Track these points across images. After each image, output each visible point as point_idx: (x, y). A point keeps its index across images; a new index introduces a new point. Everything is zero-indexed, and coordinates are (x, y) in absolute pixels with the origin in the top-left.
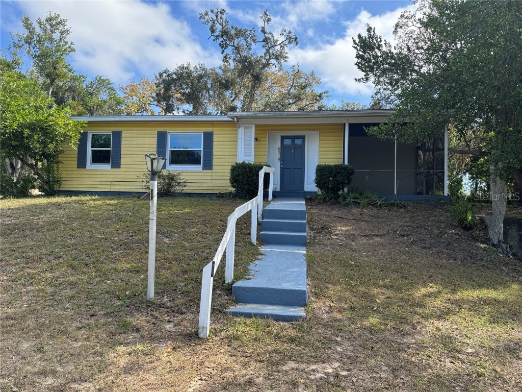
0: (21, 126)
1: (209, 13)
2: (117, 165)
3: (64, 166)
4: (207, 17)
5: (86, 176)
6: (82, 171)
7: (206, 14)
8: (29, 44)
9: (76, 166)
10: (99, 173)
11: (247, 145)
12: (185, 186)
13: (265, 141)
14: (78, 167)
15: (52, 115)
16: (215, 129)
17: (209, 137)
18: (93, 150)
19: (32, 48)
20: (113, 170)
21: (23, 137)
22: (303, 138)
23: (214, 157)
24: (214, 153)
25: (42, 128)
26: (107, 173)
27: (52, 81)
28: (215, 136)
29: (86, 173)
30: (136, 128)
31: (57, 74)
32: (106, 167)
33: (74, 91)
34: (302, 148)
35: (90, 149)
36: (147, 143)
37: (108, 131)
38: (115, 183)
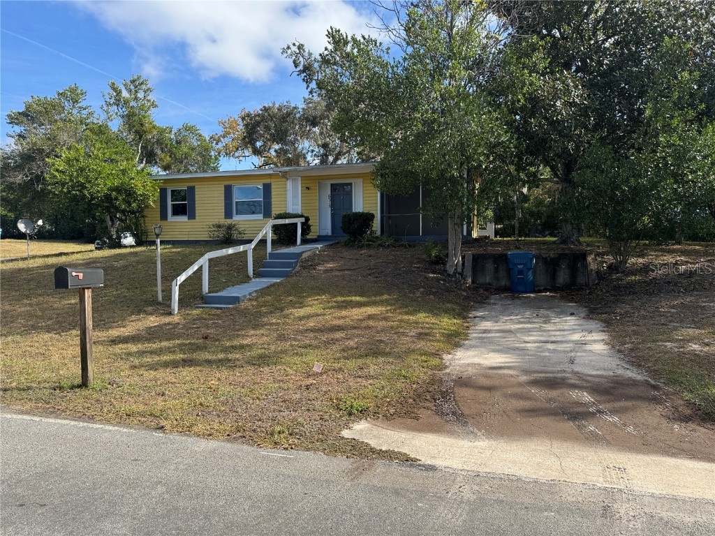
0: (111, 189)
1: (292, 46)
2: (192, 216)
3: (150, 219)
4: (289, 51)
5: (168, 227)
6: (163, 223)
7: (288, 48)
8: (117, 106)
9: (159, 219)
10: (178, 224)
11: (295, 196)
12: (244, 234)
13: (316, 189)
14: (161, 220)
15: (133, 179)
16: (272, 180)
17: (267, 188)
18: (173, 205)
19: (120, 109)
20: (190, 221)
21: (111, 199)
22: (351, 184)
23: (273, 206)
24: (273, 203)
25: (126, 190)
26: (186, 224)
27: (141, 137)
28: (273, 187)
29: (168, 224)
30: (206, 183)
31: (144, 131)
32: (184, 219)
33: (162, 144)
34: (349, 194)
35: (170, 203)
36: (216, 195)
37: (184, 187)
38: (192, 233)
